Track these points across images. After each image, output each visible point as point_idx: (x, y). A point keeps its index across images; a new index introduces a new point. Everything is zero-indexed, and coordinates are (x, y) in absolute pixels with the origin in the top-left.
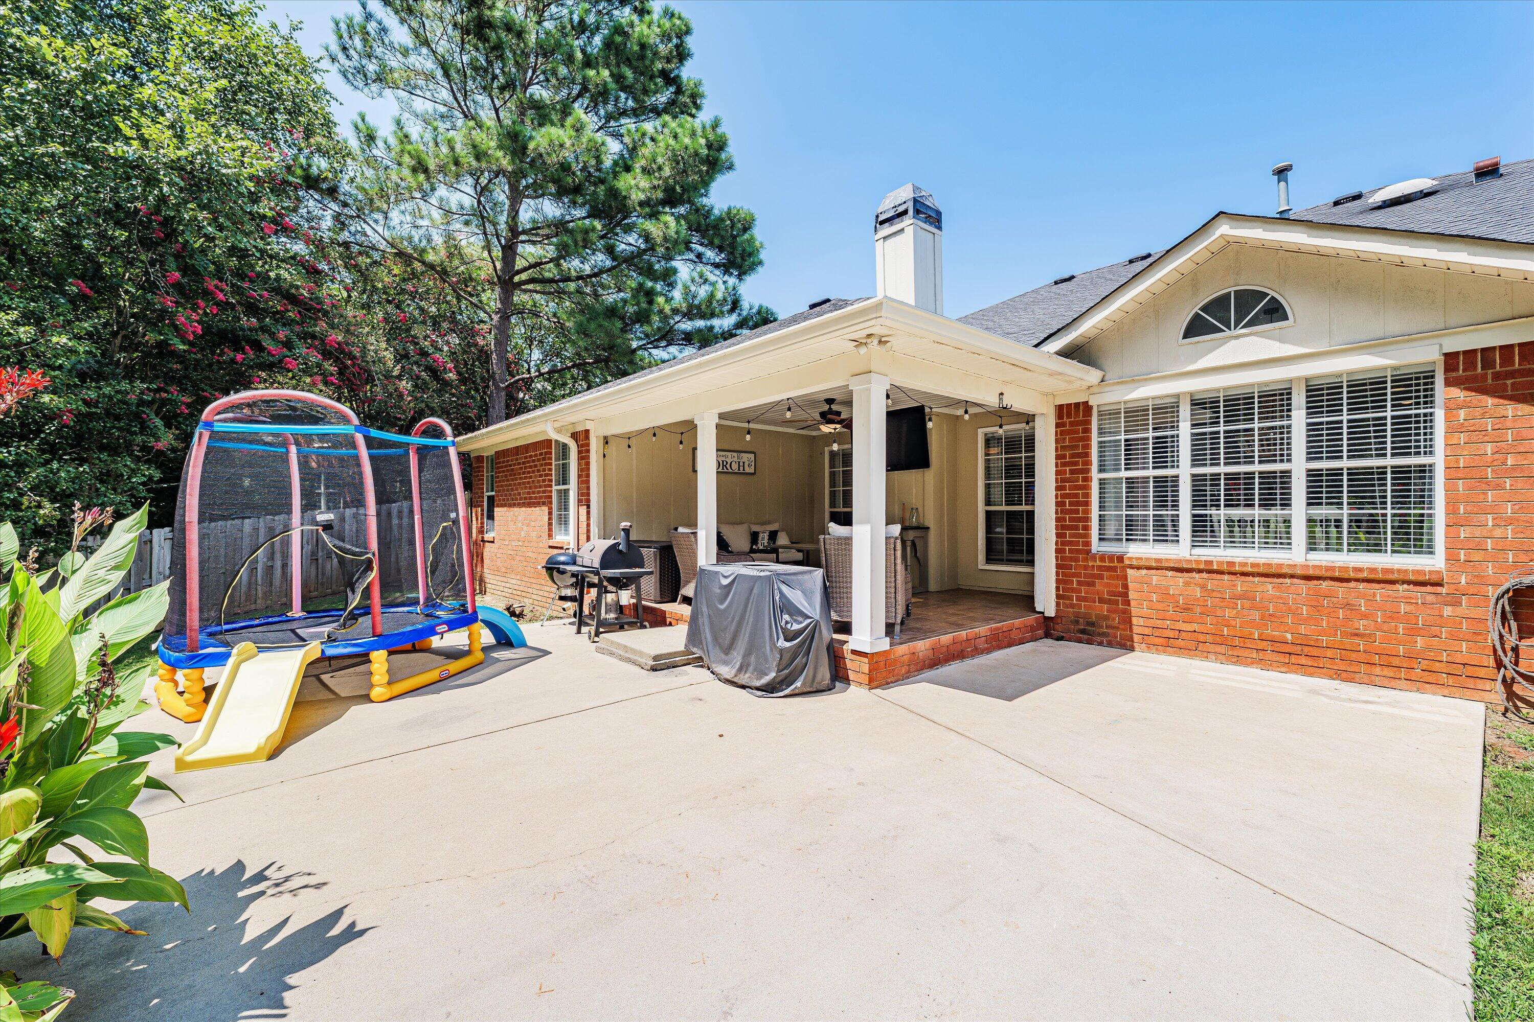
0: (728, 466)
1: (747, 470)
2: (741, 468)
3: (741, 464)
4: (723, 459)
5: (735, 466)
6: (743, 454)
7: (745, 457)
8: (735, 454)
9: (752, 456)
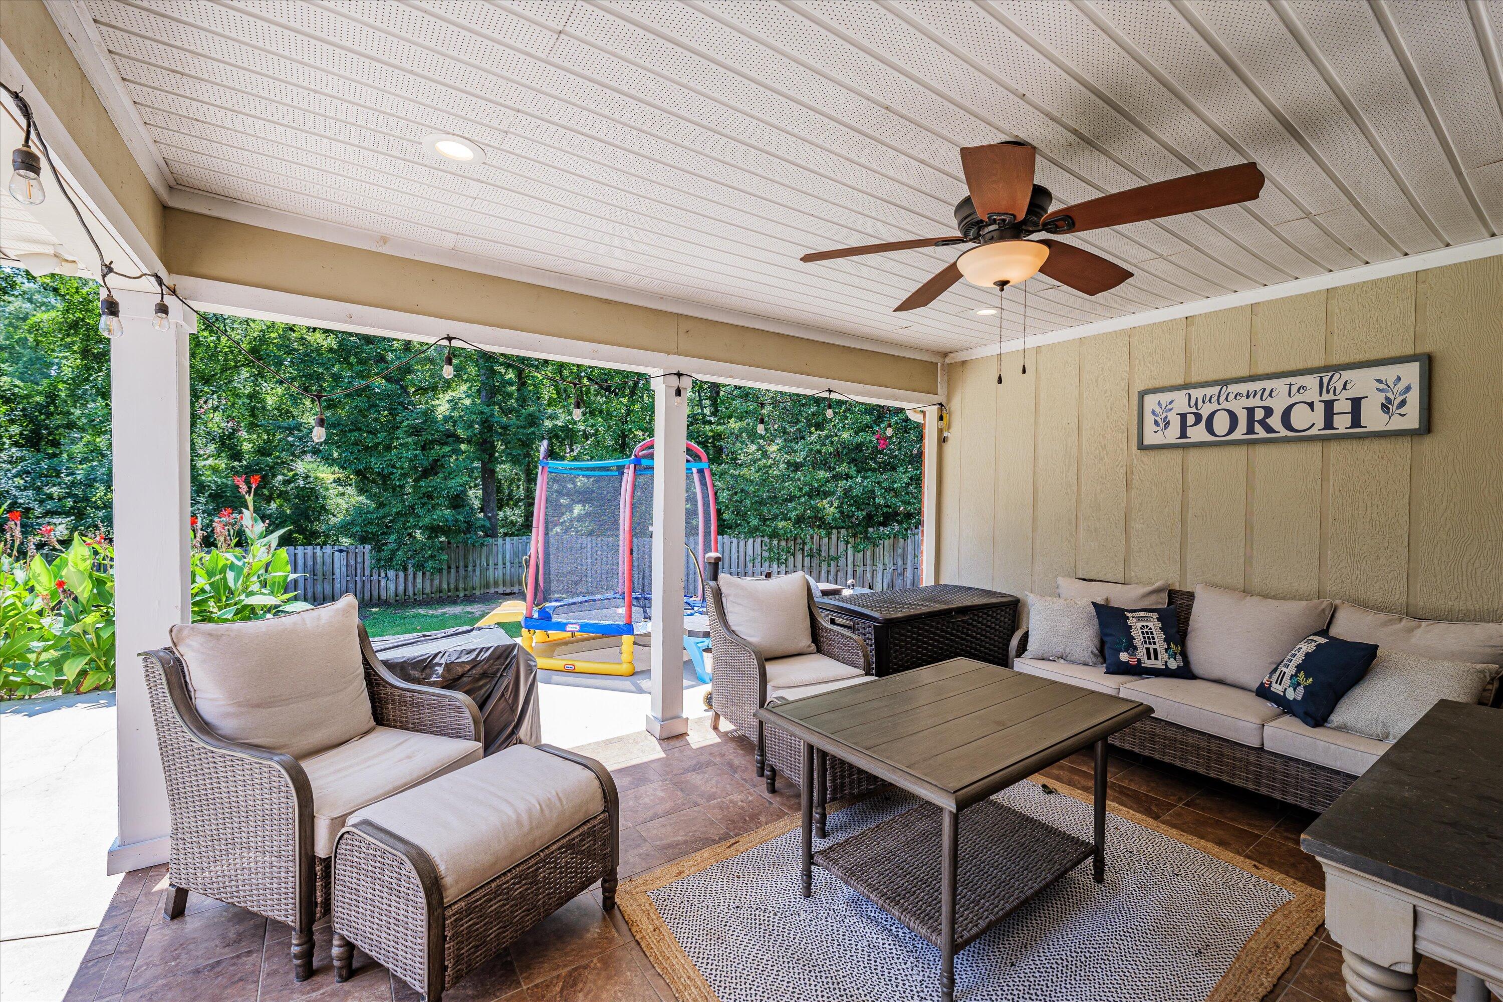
0: (1275, 421)
1: (1375, 421)
2: (1342, 423)
3: (1343, 406)
4: (1254, 402)
5: (1307, 418)
6: (1346, 375)
7: (1362, 381)
8: (1312, 381)
9: (1412, 370)
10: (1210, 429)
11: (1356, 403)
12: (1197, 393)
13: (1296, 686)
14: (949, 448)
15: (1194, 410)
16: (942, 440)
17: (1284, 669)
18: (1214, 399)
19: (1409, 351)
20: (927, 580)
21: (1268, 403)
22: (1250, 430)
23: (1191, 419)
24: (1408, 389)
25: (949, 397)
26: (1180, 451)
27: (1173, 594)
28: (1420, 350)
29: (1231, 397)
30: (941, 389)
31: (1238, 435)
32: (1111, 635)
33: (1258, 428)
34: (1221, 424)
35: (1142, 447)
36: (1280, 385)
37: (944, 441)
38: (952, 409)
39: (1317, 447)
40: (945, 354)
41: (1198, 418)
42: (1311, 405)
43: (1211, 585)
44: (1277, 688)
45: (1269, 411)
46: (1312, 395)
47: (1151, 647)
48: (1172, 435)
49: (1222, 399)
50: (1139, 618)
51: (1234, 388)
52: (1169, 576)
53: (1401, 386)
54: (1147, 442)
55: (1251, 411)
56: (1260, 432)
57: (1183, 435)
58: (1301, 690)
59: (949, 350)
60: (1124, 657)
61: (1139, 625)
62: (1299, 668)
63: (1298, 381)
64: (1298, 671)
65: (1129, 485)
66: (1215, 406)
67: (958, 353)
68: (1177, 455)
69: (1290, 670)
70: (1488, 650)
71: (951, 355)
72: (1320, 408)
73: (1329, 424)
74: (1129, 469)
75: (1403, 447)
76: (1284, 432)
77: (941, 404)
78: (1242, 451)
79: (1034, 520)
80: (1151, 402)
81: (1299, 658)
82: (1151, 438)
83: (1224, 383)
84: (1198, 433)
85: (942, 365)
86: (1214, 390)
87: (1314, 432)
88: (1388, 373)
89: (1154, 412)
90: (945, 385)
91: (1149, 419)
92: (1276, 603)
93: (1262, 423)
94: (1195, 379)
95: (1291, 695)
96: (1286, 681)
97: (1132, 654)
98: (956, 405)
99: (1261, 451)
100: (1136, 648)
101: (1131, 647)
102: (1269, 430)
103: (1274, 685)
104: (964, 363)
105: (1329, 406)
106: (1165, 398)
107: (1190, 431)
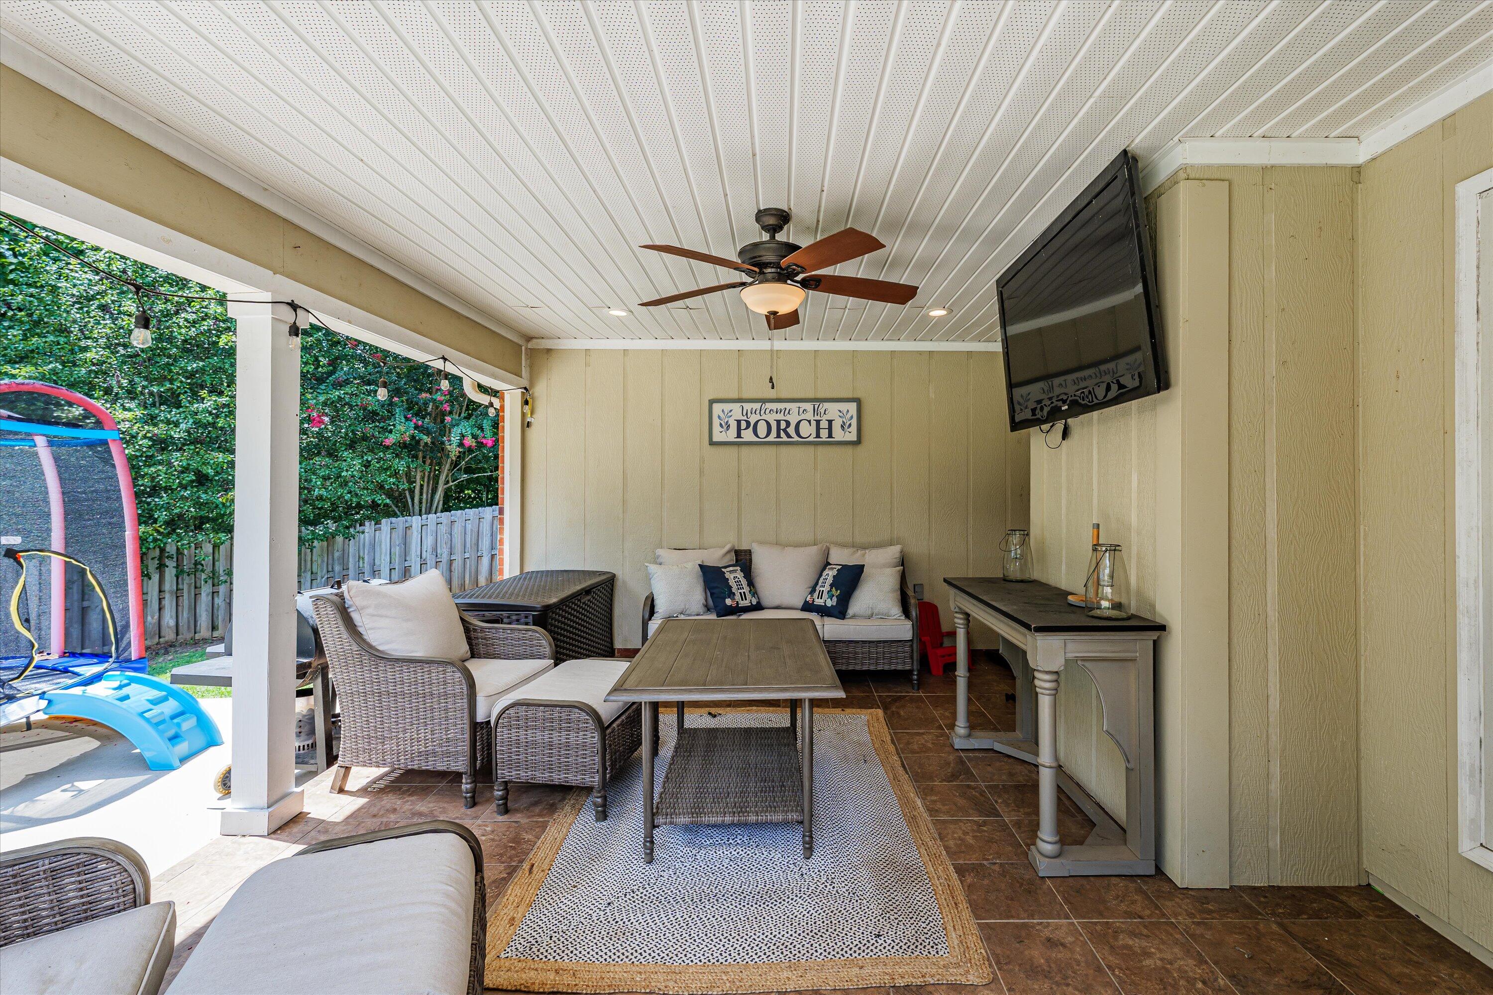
0: (791, 430)
1: (838, 435)
2: (824, 433)
3: (824, 424)
4: (780, 417)
5: (807, 430)
6: (826, 405)
7: (833, 410)
8: (809, 406)
9: (853, 407)
10: (755, 432)
11: (830, 422)
12: (748, 406)
13: (831, 597)
14: (533, 434)
15: (745, 418)
16: (526, 425)
17: (822, 589)
18: (758, 412)
19: (850, 396)
20: (509, 569)
21: (788, 418)
22: (778, 436)
23: (743, 425)
24: (852, 417)
25: (532, 381)
26: (736, 447)
27: (737, 553)
28: (855, 396)
29: (768, 411)
30: (525, 372)
31: (772, 437)
32: (717, 587)
33: (782, 434)
34: (762, 429)
35: (712, 443)
36: (793, 406)
37: (528, 426)
38: (536, 394)
39: (811, 449)
40: (529, 339)
41: (748, 423)
42: (809, 422)
43: (761, 543)
44: (819, 602)
45: (788, 424)
46: (809, 416)
47: (742, 591)
48: (731, 436)
49: (762, 412)
50: (731, 572)
51: (769, 406)
52: (731, 541)
53: (849, 416)
54: (715, 439)
55: (778, 422)
56: (784, 438)
57: (739, 436)
58: (835, 599)
59: (533, 334)
60: (728, 602)
61: (732, 576)
62: (832, 586)
63: (804, 406)
64: (831, 588)
65: (701, 472)
66: (758, 417)
67: (543, 340)
68: (733, 450)
69: (827, 588)
70: (895, 560)
71: (535, 341)
72: (814, 423)
73: (818, 436)
74: (702, 460)
75: (849, 450)
76: (796, 439)
77: (525, 388)
78: (772, 450)
79: (624, 502)
80: (717, 408)
81: (830, 580)
82: (717, 438)
83: (764, 401)
84: (748, 435)
85: (526, 349)
86: (757, 406)
87: (811, 439)
88: (844, 406)
89: (719, 417)
90: (528, 369)
91: (716, 422)
92: (802, 549)
93: (785, 431)
94: (745, 396)
95: (829, 603)
96: (825, 595)
97: (733, 599)
98: (540, 390)
99: (784, 450)
100: (734, 594)
101: (731, 595)
102: (789, 436)
103: (816, 600)
104: (549, 351)
105: (818, 422)
106: (727, 407)
107: (743, 433)
